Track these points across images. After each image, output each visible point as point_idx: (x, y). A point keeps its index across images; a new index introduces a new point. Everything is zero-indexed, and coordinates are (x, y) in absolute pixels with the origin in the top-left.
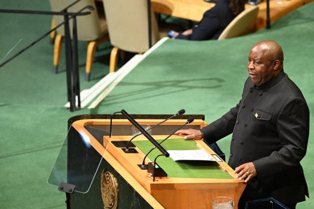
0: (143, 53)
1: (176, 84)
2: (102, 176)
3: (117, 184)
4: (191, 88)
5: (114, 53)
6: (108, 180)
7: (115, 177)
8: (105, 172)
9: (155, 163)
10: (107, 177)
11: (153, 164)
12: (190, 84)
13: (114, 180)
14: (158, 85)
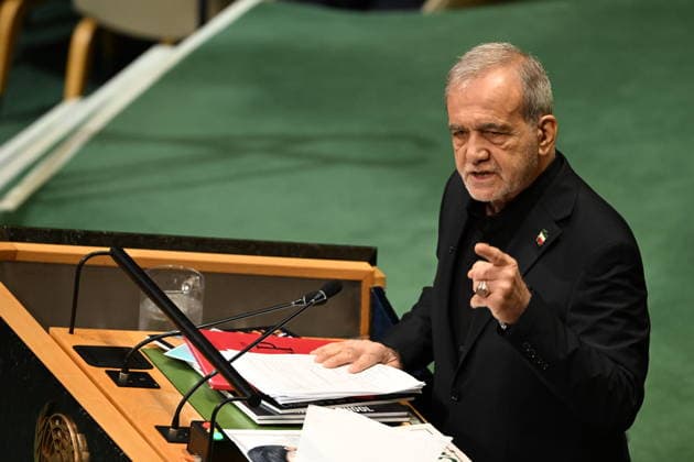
0: (176, 42)
1: (281, 146)
2: (39, 426)
3: (85, 455)
4: (328, 161)
5: (82, 37)
6: (58, 441)
7: (79, 430)
8: (49, 414)
9: (214, 424)
10: (57, 429)
11: (207, 426)
12: (326, 148)
13: (76, 438)
14: (224, 148)
